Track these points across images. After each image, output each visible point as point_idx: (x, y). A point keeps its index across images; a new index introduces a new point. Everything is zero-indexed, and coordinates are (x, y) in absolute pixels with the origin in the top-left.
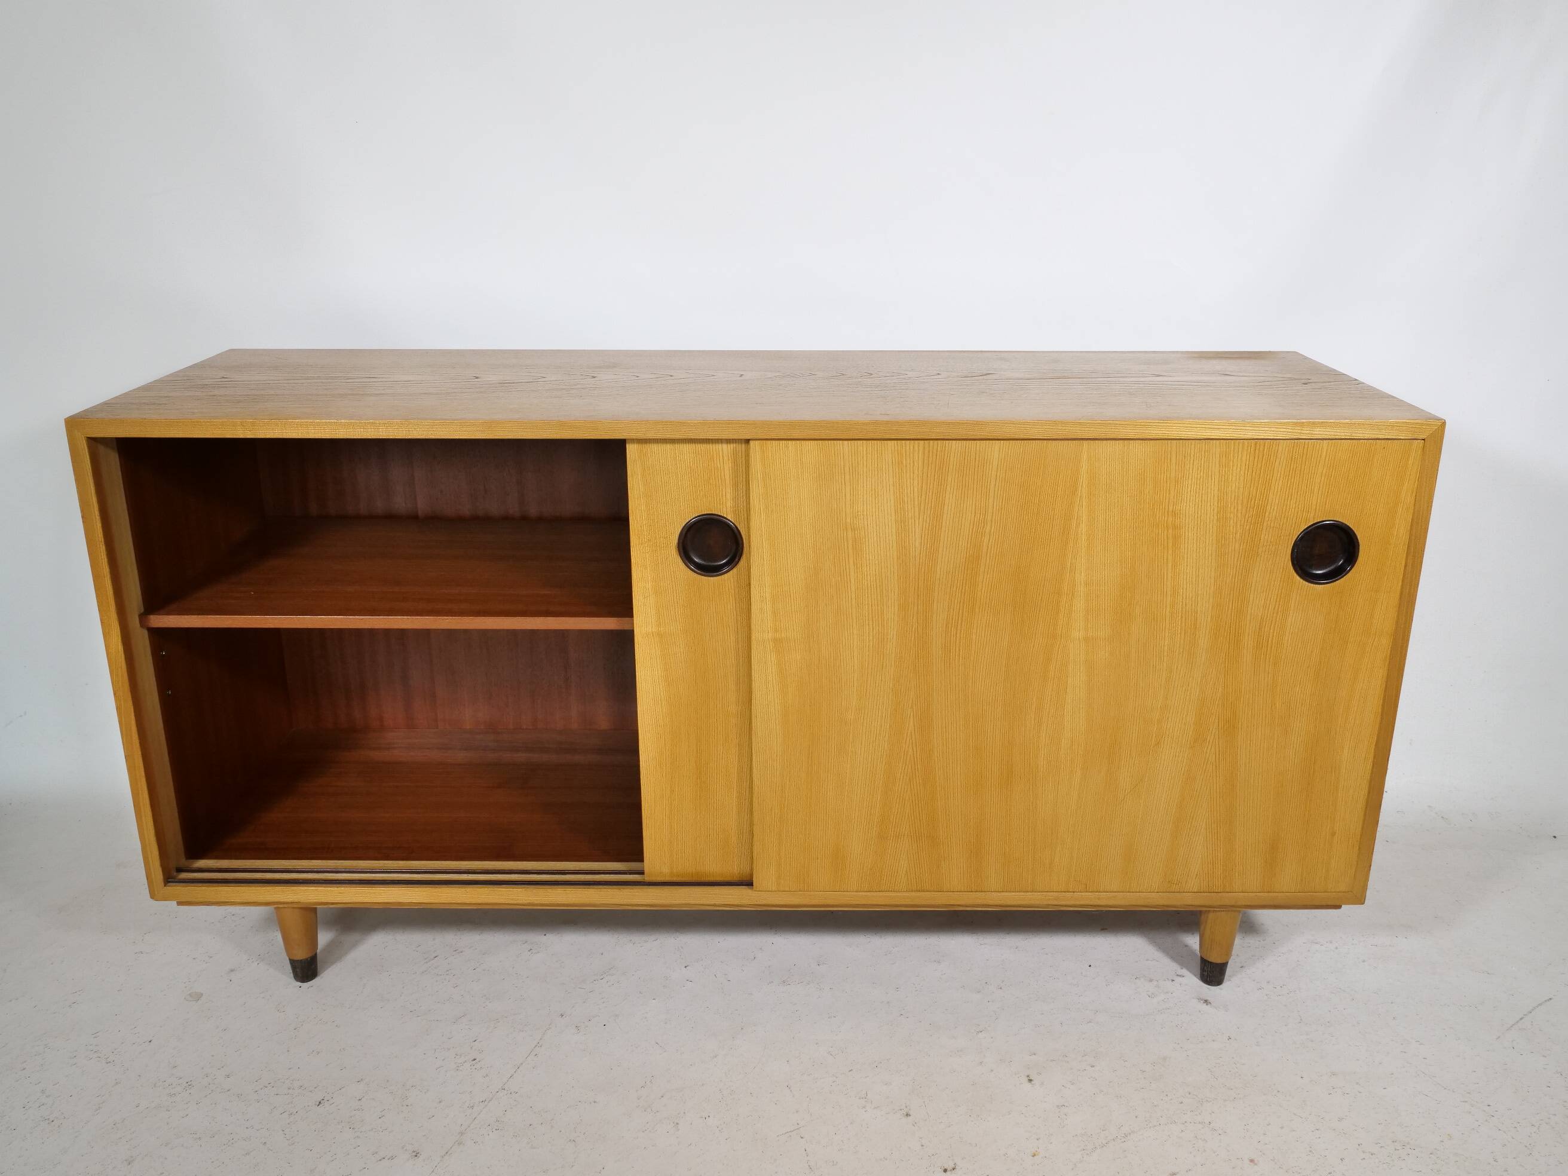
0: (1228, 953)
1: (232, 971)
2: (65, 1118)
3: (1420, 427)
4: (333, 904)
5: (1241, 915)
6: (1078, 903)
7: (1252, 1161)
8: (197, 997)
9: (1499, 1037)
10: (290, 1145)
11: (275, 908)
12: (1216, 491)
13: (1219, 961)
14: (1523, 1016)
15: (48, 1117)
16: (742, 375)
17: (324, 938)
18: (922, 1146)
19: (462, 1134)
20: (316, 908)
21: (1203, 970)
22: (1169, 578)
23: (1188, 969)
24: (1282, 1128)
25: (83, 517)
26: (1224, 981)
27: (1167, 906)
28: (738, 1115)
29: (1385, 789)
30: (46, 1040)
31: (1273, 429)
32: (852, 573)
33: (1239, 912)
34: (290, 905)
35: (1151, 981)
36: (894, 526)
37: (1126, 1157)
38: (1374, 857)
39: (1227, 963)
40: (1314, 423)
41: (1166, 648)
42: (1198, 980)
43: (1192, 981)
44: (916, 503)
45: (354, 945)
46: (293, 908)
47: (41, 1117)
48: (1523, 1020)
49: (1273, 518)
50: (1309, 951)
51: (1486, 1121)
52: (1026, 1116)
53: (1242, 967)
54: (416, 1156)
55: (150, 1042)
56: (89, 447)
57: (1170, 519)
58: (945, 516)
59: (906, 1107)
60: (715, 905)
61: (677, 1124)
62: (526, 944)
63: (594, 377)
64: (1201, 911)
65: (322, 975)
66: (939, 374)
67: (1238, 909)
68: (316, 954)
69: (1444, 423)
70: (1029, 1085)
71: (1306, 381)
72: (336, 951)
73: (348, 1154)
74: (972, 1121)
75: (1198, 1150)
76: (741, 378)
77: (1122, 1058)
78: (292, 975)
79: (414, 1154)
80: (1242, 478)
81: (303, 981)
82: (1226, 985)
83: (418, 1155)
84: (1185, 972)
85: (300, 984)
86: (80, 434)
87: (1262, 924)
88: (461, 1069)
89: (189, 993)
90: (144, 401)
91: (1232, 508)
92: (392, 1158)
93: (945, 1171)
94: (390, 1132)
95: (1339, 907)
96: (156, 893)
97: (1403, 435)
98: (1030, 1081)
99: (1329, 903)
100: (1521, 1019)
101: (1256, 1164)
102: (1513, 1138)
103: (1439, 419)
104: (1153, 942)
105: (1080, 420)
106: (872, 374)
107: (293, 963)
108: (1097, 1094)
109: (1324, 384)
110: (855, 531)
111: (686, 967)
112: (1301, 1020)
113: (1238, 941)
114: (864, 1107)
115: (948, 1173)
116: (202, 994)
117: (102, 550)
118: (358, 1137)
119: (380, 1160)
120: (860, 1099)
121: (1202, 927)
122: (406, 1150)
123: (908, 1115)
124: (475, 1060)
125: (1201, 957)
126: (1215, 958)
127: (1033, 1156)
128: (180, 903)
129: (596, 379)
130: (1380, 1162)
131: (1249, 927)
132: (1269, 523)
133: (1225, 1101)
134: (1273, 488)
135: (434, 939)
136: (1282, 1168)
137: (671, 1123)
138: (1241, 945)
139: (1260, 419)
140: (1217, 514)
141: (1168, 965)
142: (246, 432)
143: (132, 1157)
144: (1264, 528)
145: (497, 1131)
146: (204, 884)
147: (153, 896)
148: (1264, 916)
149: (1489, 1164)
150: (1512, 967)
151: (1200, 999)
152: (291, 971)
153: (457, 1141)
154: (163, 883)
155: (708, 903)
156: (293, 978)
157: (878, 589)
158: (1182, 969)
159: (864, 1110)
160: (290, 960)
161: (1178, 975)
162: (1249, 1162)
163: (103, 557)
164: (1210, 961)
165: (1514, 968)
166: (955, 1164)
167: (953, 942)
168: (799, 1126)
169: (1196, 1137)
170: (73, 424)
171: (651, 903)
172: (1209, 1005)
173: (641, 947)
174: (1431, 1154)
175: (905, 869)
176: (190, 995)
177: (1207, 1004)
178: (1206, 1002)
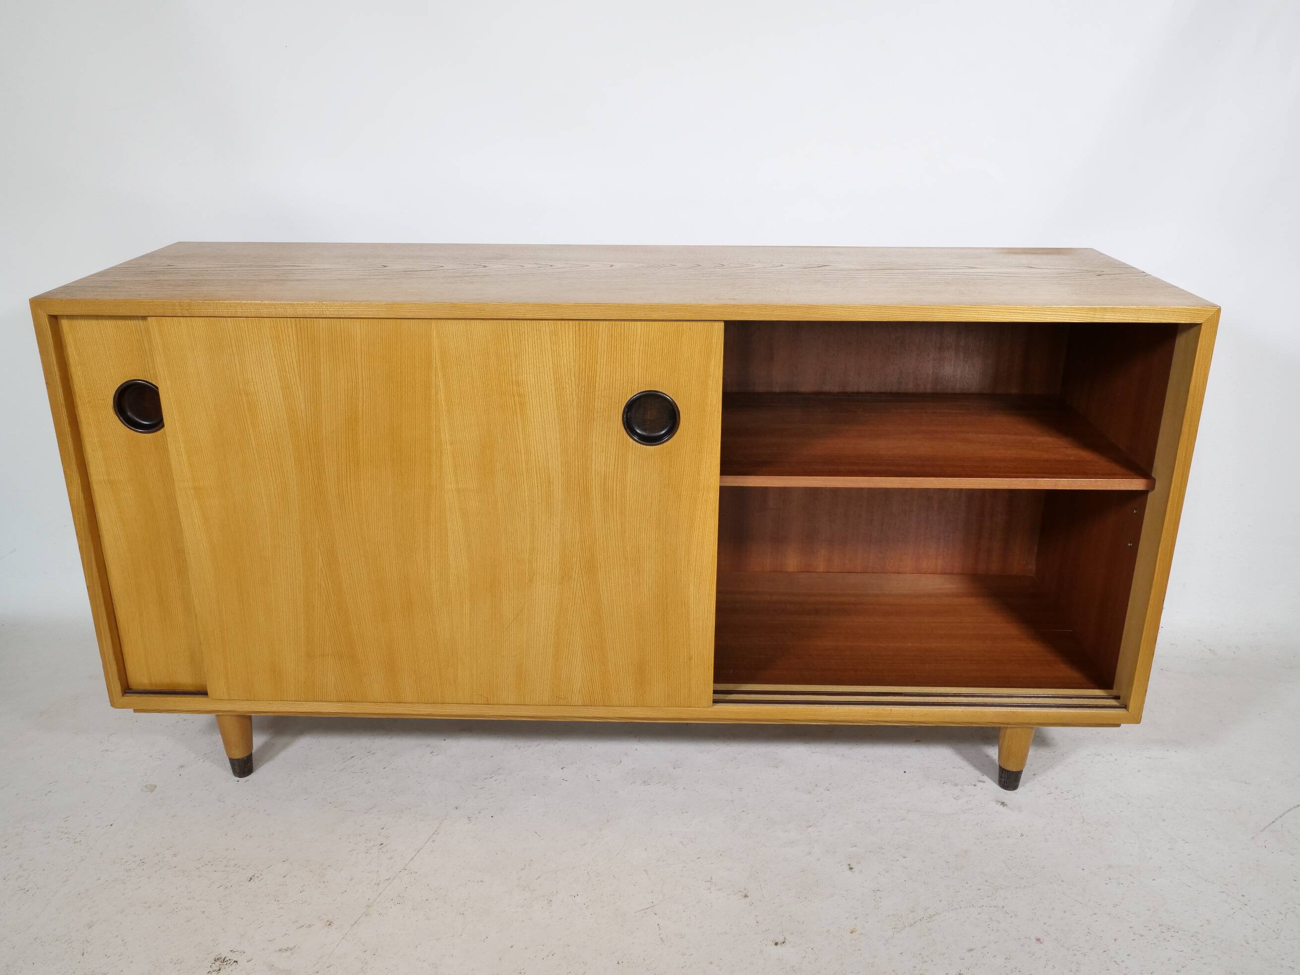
0: (1023, 764)
1: (182, 767)
2: (38, 888)
3: (1198, 312)
4: (264, 712)
5: (1034, 731)
6: (895, 719)
7: (1038, 940)
8: (152, 788)
9: (1253, 838)
10: (224, 914)
11: (216, 715)
12: (551, 365)
13: (1014, 770)
14: (1274, 820)
15: (24, 888)
16: (612, 266)
17: (258, 741)
18: (757, 922)
19: (369, 906)
20: (250, 717)
21: (1001, 777)
22: (521, 439)
23: (988, 775)
24: (1065, 912)
25: (46, 383)
26: (1020, 785)
27: (972, 723)
28: (602, 894)
29: (1161, 625)
30: (25, 822)
31: (1069, 314)
32: (251, 431)
33: (1032, 728)
34: (229, 714)
35: (956, 785)
36: (281, 392)
37: (930, 934)
38: (1150, 682)
39: (1022, 771)
40: (1105, 309)
41: (527, 499)
42: (997, 786)
43: (992, 786)
44: (296, 372)
45: (285, 746)
46: (231, 715)
47: (19, 887)
48: (1274, 824)
49: (603, 388)
50: (1092, 762)
51: (1241, 909)
52: (846, 899)
53: (1035, 775)
54: (330, 925)
55: (111, 825)
56: (50, 323)
57: (515, 388)
58: (322, 383)
59: (745, 889)
60: (585, 717)
61: (551, 901)
62: (428, 748)
63: (485, 267)
64: (1000, 728)
65: (256, 772)
66: (782, 265)
67: (1032, 726)
68: (251, 754)
69: (1219, 310)
70: (849, 873)
71: (1100, 273)
72: (269, 751)
73: (273, 922)
74: (801, 902)
75: (993, 930)
76: (610, 268)
77: (930, 851)
78: (231, 771)
79: (328, 923)
80: (572, 354)
81: (240, 777)
82: (1020, 789)
83: (332, 924)
84: (985, 778)
85: (238, 779)
86: (42, 312)
87: (1053, 738)
88: (370, 851)
89: (146, 784)
90: (99, 285)
91: (567, 380)
92: (310, 926)
93: (776, 944)
94: (309, 905)
95: (1119, 725)
96: (115, 701)
97: (1184, 319)
98: (851, 869)
99: (1111, 722)
100: (1273, 822)
101: (1041, 943)
102: (1263, 924)
103: (1215, 306)
104: (959, 752)
105: (901, 304)
106: (723, 265)
107: (232, 762)
108: (908, 881)
109: (1116, 276)
110: (248, 395)
111: (562, 768)
112: (1084, 820)
113: (1032, 752)
114: (709, 889)
115: (779, 946)
116: (156, 787)
117: (63, 412)
118: (282, 908)
119: (300, 928)
120: (705, 882)
121: (1001, 741)
122: (322, 919)
123: (746, 896)
124: (382, 844)
125: (1000, 766)
126: (1012, 767)
127: (851, 933)
128: (135, 711)
129: (487, 268)
130: (1148, 942)
131: (1042, 741)
132: (600, 392)
133: (1017, 888)
134: (599, 361)
135: (351, 743)
136: (1064, 946)
137: (546, 901)
138: (1034, 756)
139: (1058, 305)
140: (555, 383)
141: (971, 773)
142: (184, 311)
143: (92, 922)
144: (596, 397)
145: (398, 905)
146: (155, 695)
147: (113, 704)
148: (1054, 732)
149: (1242, 946)
150: (1266, 778)
151: (997, 801)
152: (231, 768)
153: (364, 913)
154: (121, 694)
155: (580, 715)
156: (233, 774)
157: (275, 446)
158: (983, 775)
159: (709, 891)
160: (230, 759)
161: (979, 781)
162: (1035, 940)
163: (64, 418)
164: (1007, 769)
165: (1267, 779)
166: (785, 938)
167: (789, 750)
168: (653, 904)
169: (991, 919)
170: (37, 303)
171: (532, 715)
172: (1005, 807)
173: (525, 751)
174: (1192, 936)
175: (333, 683)
176: (146, 786)
177: (1004, 806)
178: (1003, 804)
